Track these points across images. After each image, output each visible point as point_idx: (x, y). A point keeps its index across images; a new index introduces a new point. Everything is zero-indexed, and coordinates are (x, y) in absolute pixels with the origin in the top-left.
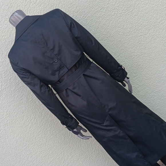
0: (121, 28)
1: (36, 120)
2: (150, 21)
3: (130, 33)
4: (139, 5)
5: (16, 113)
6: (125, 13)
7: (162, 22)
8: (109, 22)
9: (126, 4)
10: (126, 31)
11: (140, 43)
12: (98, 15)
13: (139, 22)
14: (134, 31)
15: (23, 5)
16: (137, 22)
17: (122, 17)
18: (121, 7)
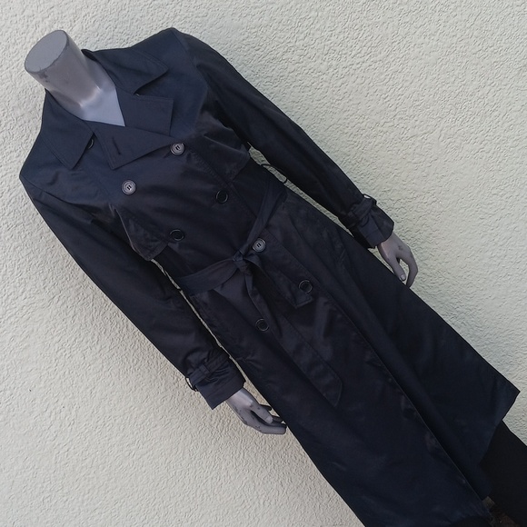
0: (351, 113)
1: (73, 413)
2: (444, 88)
3: (379, 128)
4: (407, 39)
5: (8, 392)
6: (364, 65)
7: (481, 93)
8: (310, 93)
9: (365, 36)
10: (364, 124)
11: (409, 160)
12: (274, 72)
13: (407, 94)
14: (391, 124)
15: (27, 40)
16: (400, 92)
17: (354, 78)
18: (349, 45)
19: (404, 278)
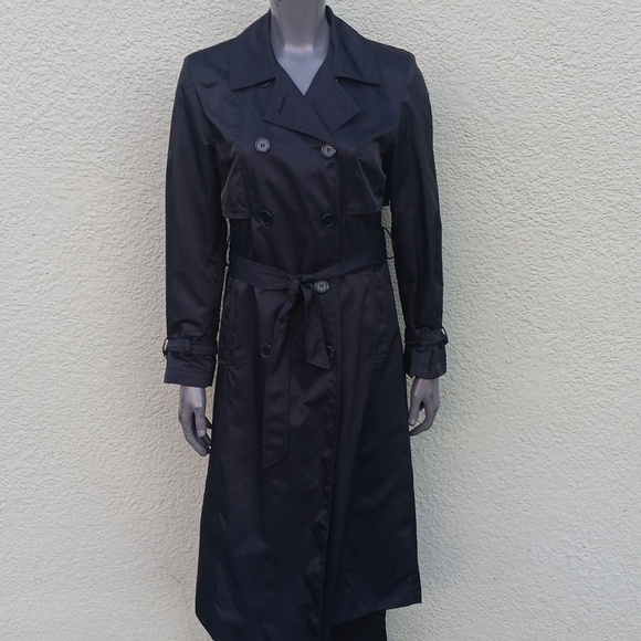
0: (495, 255)
1: (50, 286)
2: (587, 306)
3: (506, 289)
4: (593, 239)
5: (15, 219)
6: (541, 227)
7: (613, 337)
8: (476, 210)
9: (562, 205)
10: (497, 274)
11: (506, 337)
12: (463, 166)
13: (553, 282)
14: (519, 295)
16: (549, 276)
17: (523, 230)
18: (544, 201)
19: (414, 424)
